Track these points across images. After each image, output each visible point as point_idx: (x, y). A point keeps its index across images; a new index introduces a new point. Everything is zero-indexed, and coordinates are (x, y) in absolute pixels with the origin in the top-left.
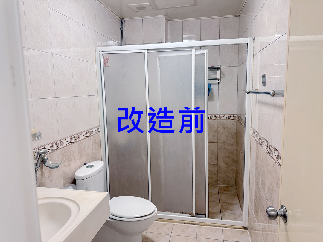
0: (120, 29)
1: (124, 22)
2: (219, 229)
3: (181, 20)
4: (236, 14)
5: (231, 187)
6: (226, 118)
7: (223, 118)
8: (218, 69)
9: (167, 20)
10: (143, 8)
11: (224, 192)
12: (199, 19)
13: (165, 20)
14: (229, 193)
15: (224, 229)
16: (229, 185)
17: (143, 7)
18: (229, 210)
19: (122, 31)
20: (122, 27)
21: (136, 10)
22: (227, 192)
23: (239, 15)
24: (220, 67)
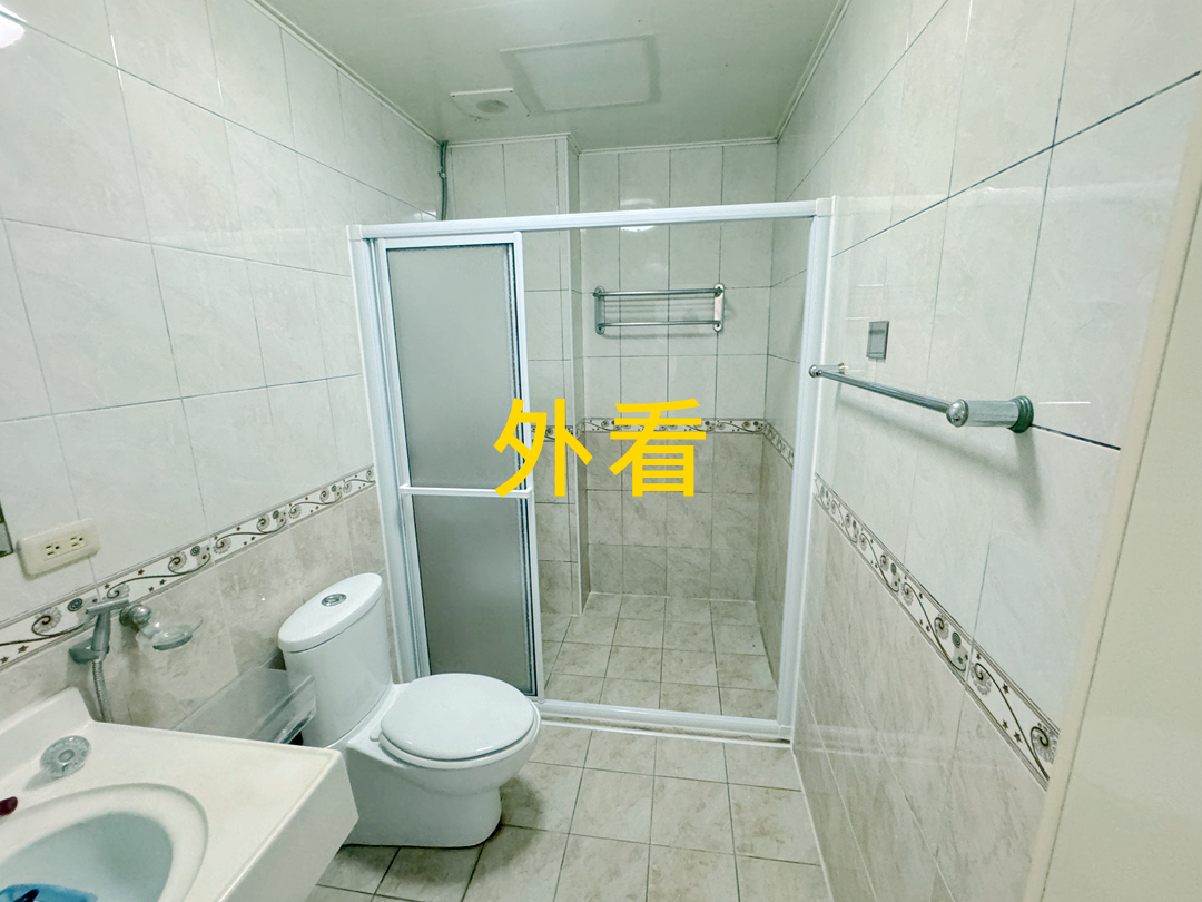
0: (440, 174)
1: (448, 154)
2: (716, 744)
3: (613, 152)
4: (769, 134)
5: (744, 604)
6: (736, 429)
7: (728, 428)
8: (717, 292)
9: (575, 151)
10: (495, 105)
11: (726, 620)
12: (666, 147)
13: (569, 149)
14: (740, 623)
15: (731, 745)
16: (738, 598)
17: (498, 102)
18: (741, 680)
19: (444, 181)
20: (443, 170)
21: (480, 113)
22: (733, 621)
23: (778, 140)
24: (722, 288)
